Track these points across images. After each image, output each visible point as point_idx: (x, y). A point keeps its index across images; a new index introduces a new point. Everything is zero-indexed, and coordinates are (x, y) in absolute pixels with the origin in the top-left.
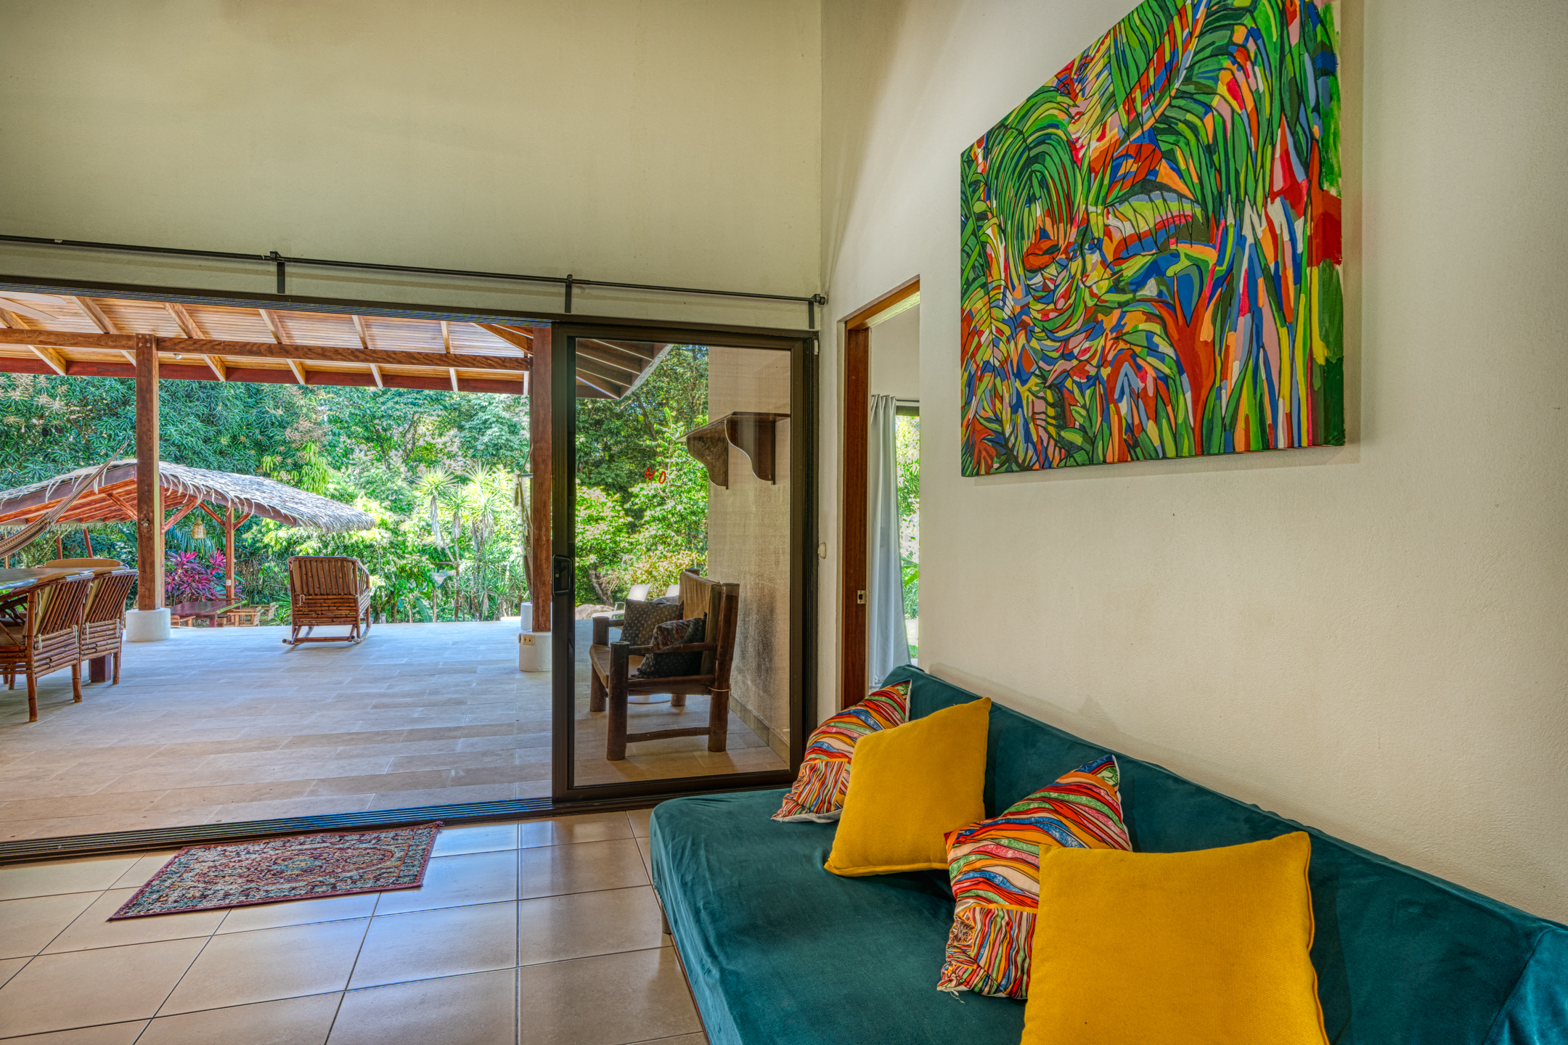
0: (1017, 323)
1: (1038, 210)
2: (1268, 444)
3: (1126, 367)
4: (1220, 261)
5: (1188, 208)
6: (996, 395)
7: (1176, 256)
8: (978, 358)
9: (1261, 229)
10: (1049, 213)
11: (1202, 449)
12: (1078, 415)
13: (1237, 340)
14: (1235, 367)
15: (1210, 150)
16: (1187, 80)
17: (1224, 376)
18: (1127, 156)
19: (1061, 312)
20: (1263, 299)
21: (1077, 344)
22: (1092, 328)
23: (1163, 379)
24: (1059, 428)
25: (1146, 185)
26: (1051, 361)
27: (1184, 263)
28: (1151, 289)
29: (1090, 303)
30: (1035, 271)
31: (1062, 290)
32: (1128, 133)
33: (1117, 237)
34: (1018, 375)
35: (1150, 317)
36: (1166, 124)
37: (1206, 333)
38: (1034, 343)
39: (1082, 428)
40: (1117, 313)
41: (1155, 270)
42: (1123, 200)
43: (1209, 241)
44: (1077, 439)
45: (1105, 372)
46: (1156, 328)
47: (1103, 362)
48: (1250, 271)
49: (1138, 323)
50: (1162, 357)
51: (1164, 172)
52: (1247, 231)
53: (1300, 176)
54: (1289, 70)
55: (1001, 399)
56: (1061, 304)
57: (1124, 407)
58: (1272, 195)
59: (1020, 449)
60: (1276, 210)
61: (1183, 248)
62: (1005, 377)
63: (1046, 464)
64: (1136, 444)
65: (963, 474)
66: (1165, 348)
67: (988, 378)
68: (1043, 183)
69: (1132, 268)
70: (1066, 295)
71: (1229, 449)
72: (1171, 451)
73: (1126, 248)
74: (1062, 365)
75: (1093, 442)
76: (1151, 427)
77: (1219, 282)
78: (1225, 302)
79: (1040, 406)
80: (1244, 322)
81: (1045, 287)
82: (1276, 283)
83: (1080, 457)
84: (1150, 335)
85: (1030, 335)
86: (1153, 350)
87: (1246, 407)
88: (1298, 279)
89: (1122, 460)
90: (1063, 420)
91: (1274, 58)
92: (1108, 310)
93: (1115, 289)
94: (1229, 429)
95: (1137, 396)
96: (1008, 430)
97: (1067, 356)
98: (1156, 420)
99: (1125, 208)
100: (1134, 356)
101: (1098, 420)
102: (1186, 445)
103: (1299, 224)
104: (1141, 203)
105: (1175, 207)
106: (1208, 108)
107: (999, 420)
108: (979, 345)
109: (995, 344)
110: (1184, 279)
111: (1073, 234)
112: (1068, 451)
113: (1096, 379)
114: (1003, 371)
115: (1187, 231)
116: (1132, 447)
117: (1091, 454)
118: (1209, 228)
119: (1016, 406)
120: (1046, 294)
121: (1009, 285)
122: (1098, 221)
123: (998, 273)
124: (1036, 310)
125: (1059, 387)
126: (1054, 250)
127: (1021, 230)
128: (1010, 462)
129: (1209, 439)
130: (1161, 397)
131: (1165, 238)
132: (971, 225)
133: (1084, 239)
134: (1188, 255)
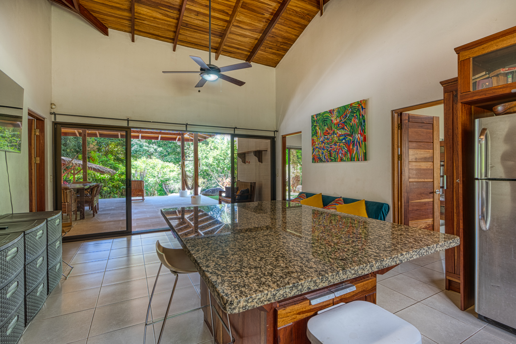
0: (323, 142)
1: (326, 127)
2: (359, 160)
3: (340, 150)
4: (353, 139)
5: (349, 133)
6: (318, 151)
7: (347, 138)
8: (315, 146)
9: (358, 137)
10: (328, 128)
11: (351, 160)
12: (333, 155)
13: (355, 148)
14: (355, 152)
15: (351, 127)
16: (348, 118)
17: (353, 152)
18: (340, 124)
19: (330, 142)
20: (358, 145)
21: (333, 146)
22: (335, 144)
23: (346, 152)
24: (330, 157)
25: (343, 128)
26: (329, 148)
27: (348, 139)
28: (344, 141)
29: (335, 141)
30: (326, 135)
31: (330, 139)
32: (340, 121)
33: (339, 134)
34: (323, 149)
35: (344, 144)
36: (345, 122)
37: (351, 147)
38: (326, 145)
39: (334, 157)
40: (339, 143)
41: (344, 139)
42: (340, 129)
43: (351, 137)
44: (333, 159)
45: (337, 150)
46: (345, 146)
47: (337, 149)
48: (356, 141)
49: (342, 144)
50: (345, 149)
51: (345, 128)
52: (356, 137)
53: (362, 132)
54: (360, 121)
55: (320, 152)
56: (330, 141)
57: (340, 155)
58: (359, 133)
59: (323, 159)
60: (359, 135)
61: (348, 137)
62: (320, 149)
63: (328, 161)
64: (342, 160)
65: (312, 162)
66: (346, 148)
67: (317, 149)
68: (327, 124)
69: (341, 138)
70: (331, 140)
71: (354, 161)
72: (347, 160)
73: (340, 135)
74: (330, 149)
75: (336, 159)
76: (344, 158)
77: (353, 142)
78: (354, 144)
79: (327, 154)
80: (356, 147)
81: (327, 138)
82: (359, 143)
83: (333, 161)
84: (344, 146)
85: (325, 144)
86: (344, 148)
87: (356, 156)
88: (362, 143)
89: (340, 161)
90: (331, 156)
91: (359, 119)
92: (338, 143)
93: (339, 140)
94: (354, 158)
95: (342, 154)
96: (321, 157)
97: (332, 148)
98: (345, 157)
99: (340, 130)
100: (341, 149)
101: (336, 156)
102: (349, 160)
103: (362, 137)
104: (342, 130)
105: (347, 132)
106: (351, 122)
107: (320, 155)
108: (315, 144)
109: (318, 144)
110: (348, 141)
111: (332, 132)
112: (332, 160)
113: (336, 151)
114: (320, 148)
115: (349, 135)
116: (341, 160)
117: (335, 160)
118: (351, 135)
119: (323, 153)
120: (328, 139)
121: (321, 136)
122: (336, 131)
123: (319, 134)
124: (326, 141)
125: (330, 151)
126: (329, 133)
127: (323, 129)
128: (321, 161)
129: (352, 159)
130: (345, 154)
131: (346, 135)
132: (313, 127)
133: (334, 133)
134: (349, 138)
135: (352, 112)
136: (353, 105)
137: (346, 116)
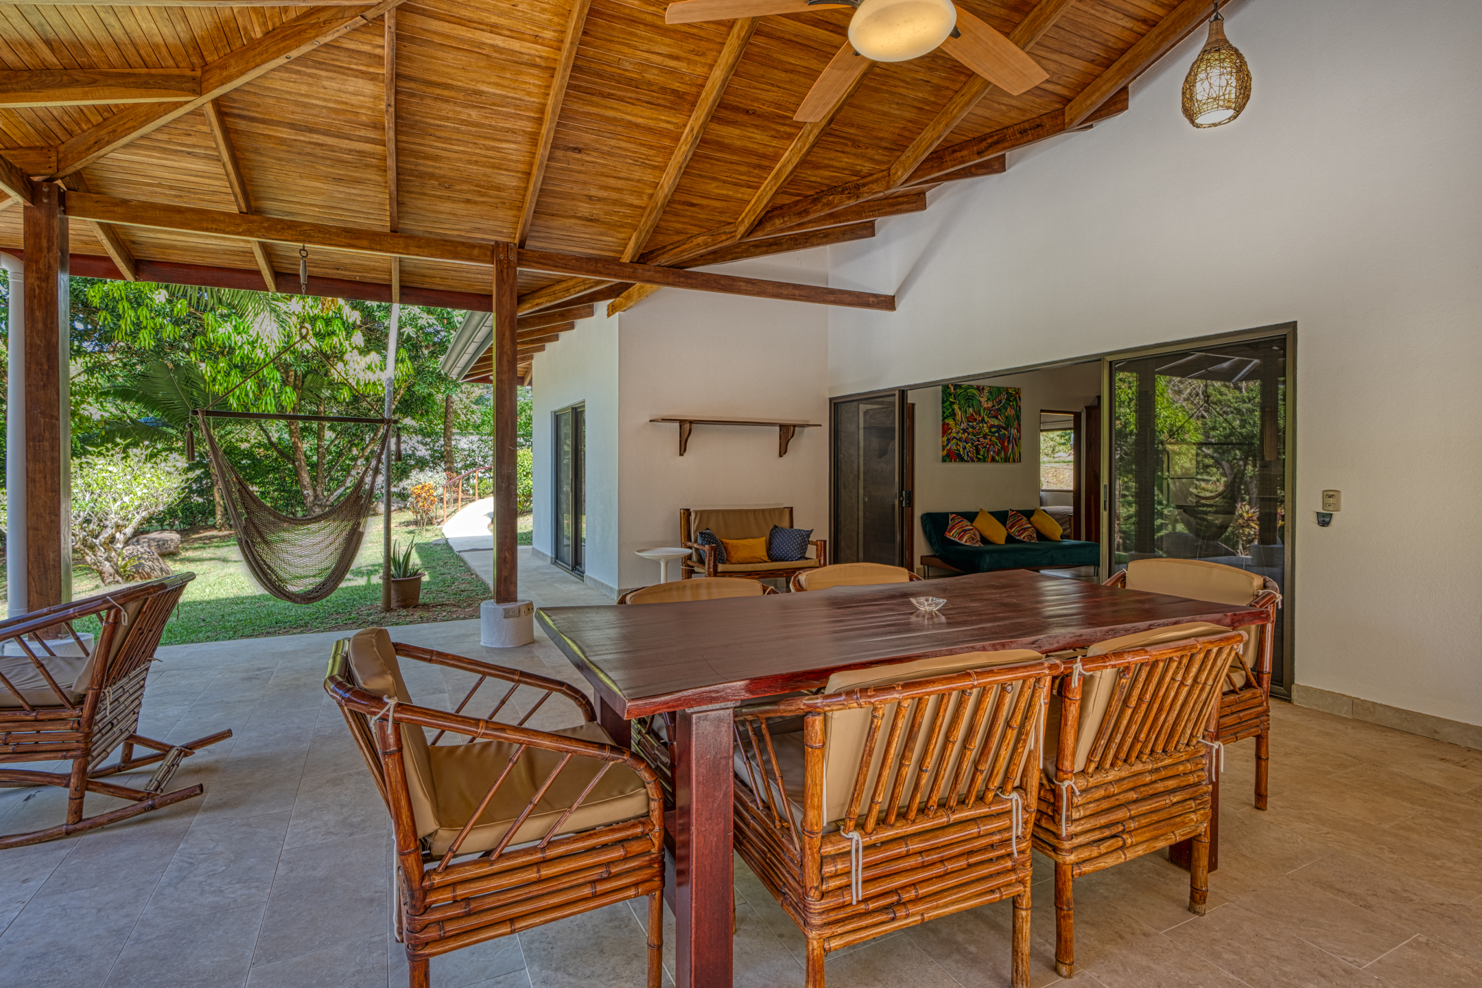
0: (965, 431)
1: (971, 410)
4: (1008, 434)
6: (957, 444)
8: (951, 435)
9: (1014, 432)
10: (974, 411)
12: (982, 453)
13: (1010, 446)
14: (1010, 451)
18: (993, 410)
19: (977, 432)
21: (981, 440)
22: (985, 437)
23: (999, 450)
24: (976, 455)
29: (984, 433)
30: (971, 422)
32: (992, 407)
33: (990, 424)
34: (965, 442)
35: (996, 439)
36: (999, 409)
40: (990, 437)
42: (992, 417)
43: (1006, 431)
44: (981, 457)
47: (987, 444)
49: (994, 439)
55: (959, 446)
57: (991, 453)
59: (966, 458)
62: (961, 441)
63: (973, 461)
65: (943, 461)
66: (999, 445)
67: (954, 441)
68: (972, 405)
69: (993, 430)
70: (979, 430)
74: (977, 443)
76: (996, 457)
79: (971, 450)
84: (997, 442)
85: (969, 434)
88: (1018, 441)
89: (991, 462)
90: (978, 453)
93: (990, 432)
95: (994, 451)
96: (961, 453)
99: (992, 419)
101: (986, 454)
107: (959, 451)
108: (951, 432)
109: (957, 433)
111: (981, 419)
112: (979, 460)
113: (986, 447)
114: (960, 439)
115: (1003, 428)
116: (993, 460)
117: (984, 460)
118: (1006, 429)
119: (964, 448)
120: (973, 427)
121: (962, 421)
122: (986, 419)
123: (958, 417)
124: (970, 430)
125: (976, 446)
126: (975, 420)
127: (966, 412)
128: (962, 460)
129: (1006, 460)
130: (998, 453)
131: (999, 427)
132: (948, 403)
133: (983, 420)
134: (1003, 431)
135: (1008, 399)
136: (1010, 391)
137: (1001, 402)
